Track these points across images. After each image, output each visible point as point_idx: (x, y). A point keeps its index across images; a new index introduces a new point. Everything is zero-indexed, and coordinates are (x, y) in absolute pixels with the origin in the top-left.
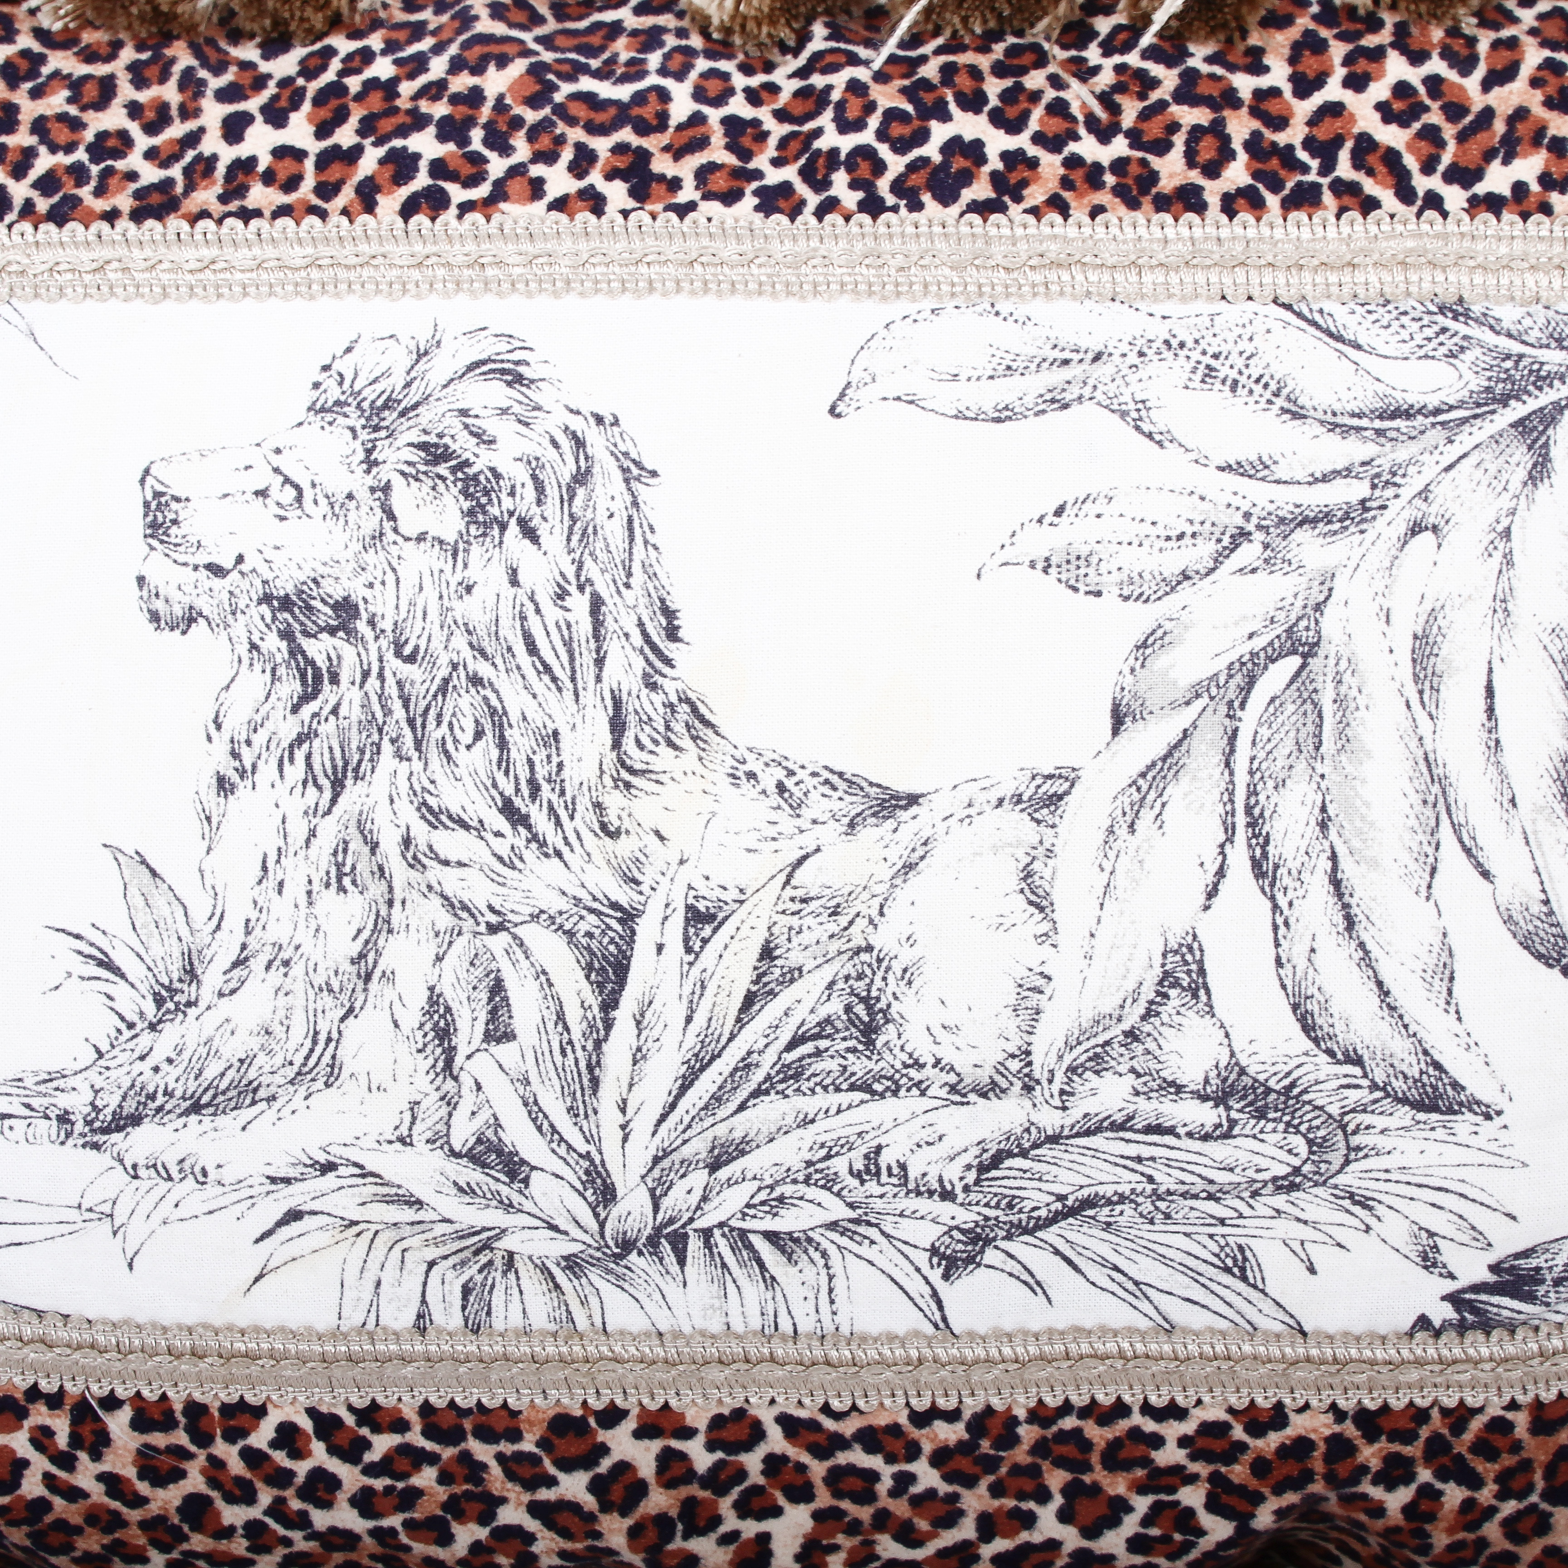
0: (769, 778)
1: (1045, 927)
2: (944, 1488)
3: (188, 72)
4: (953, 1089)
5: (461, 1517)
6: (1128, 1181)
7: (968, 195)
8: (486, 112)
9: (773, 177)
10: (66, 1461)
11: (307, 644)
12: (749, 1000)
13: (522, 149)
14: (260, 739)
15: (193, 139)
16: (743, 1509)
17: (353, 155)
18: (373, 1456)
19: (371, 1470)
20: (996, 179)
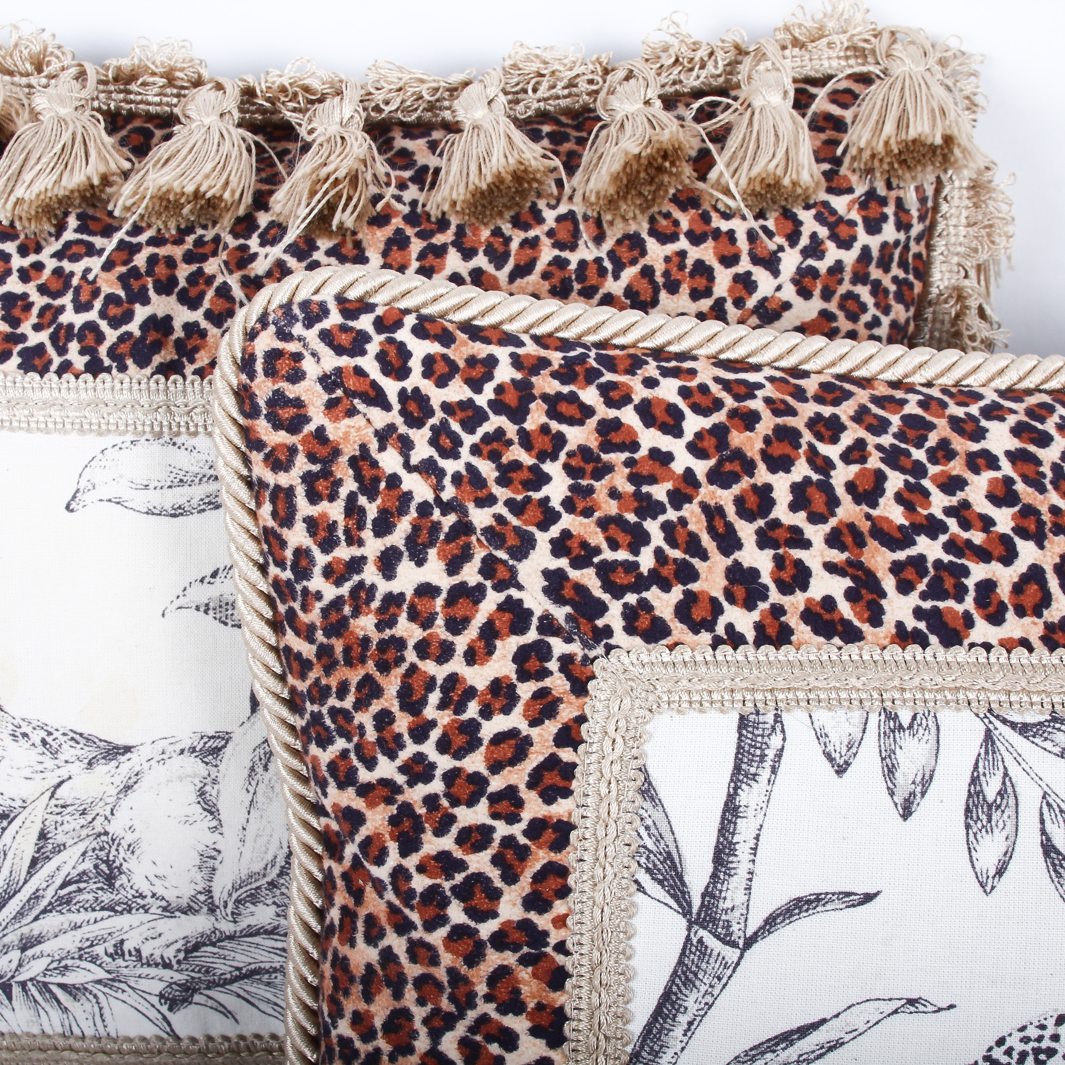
0: (37, 737)
1: (215, 823)
4: (165, 909)
7: (157, 360)
9: (34, 339)
12: (34, 862)
20: (179, 344)
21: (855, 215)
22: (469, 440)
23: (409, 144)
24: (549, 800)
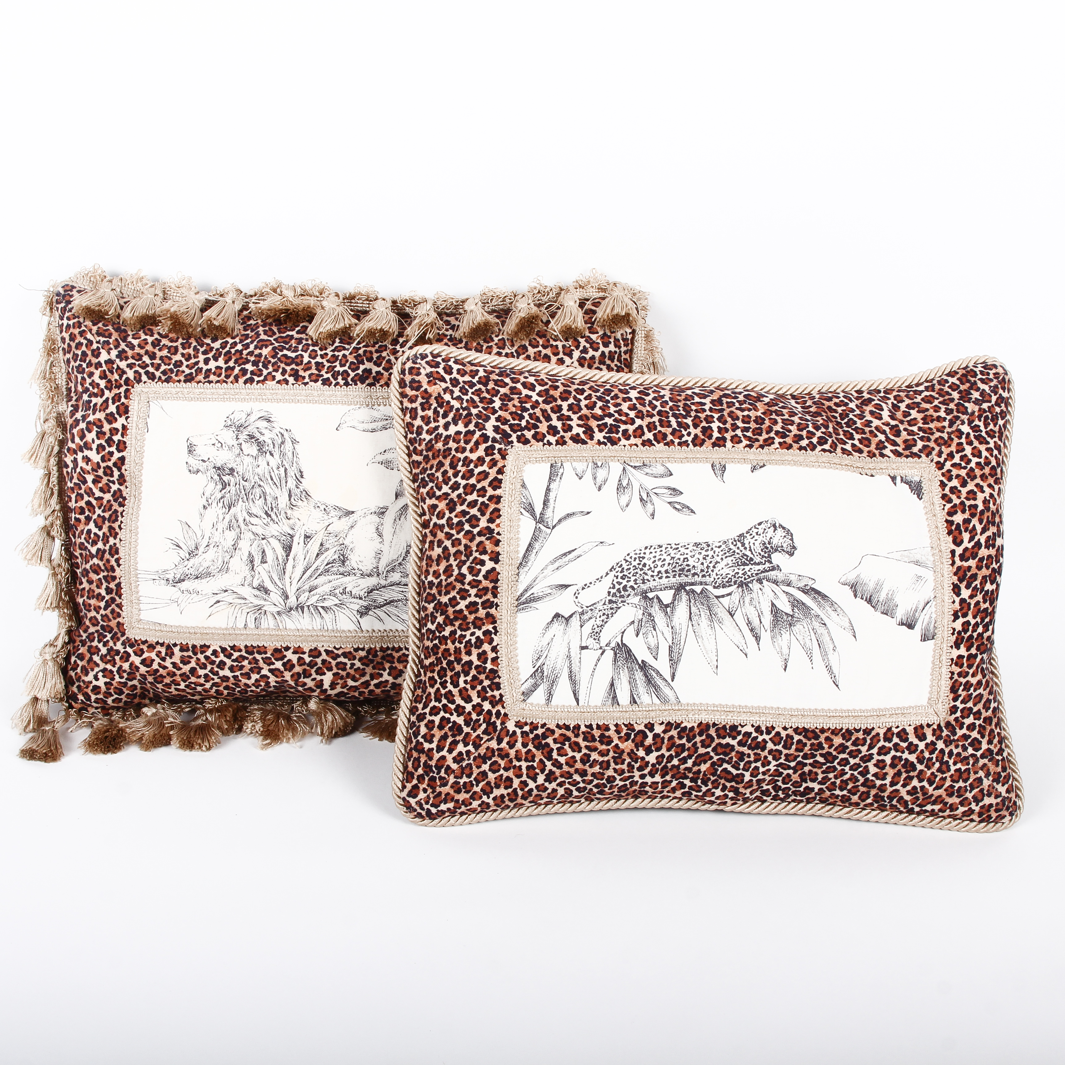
0: (322, 507)
1: (381, 540)
2: (362, 667)
3: (195, 346)
4: (362, 575)
5: (253, 672)
6: (400, 596)
7: (367, 382)
8: (263, 359)
9: (326, 376)
10: (164, 659)
11: (224, 478)
12: (318, 555)
13: (271, 369)
14: (213, 497)
15: (197, 363)
16: (317, 672)
17: (233, 368)
18: (233, 658)
19: (233, 661)
20: (374, 378)
21: (599, 341)
22: (471, 391)
23: (448, 319)
24: (495, 490)
